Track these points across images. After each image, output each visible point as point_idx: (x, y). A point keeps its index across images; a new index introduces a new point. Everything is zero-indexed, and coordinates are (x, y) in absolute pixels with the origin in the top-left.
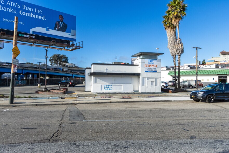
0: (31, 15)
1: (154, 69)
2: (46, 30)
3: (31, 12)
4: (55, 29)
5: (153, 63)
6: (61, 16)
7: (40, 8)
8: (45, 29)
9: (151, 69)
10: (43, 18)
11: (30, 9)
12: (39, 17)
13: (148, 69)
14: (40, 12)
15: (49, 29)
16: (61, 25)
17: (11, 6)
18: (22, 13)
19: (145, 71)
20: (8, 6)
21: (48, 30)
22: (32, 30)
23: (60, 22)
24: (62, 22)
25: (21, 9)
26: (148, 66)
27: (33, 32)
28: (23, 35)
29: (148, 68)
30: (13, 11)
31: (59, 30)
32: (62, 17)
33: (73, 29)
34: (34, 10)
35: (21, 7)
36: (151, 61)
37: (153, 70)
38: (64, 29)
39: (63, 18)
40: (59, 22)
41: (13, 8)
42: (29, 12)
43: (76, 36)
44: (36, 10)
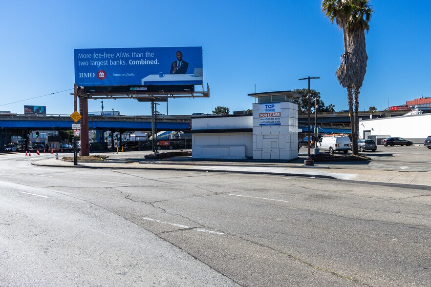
0: (142, 62)
1: (275, 120)
2: (160, 77)
3: (142, 58)
4: (171, 73)
5: (274, 110)
6: (179, 54)
7: (151, 50)
8: (159, 75)
9: (271, 120)
10: (156, 62)
11: (140, 55)
12: (151, 62)
13: (265, 120)
14: (152, 55)
15: (164, 75)
16: (179, 65)
17: (120, 58)
18: (131, 62)
19: (260, 125)
20: (118, 59)
21: (162, 76)
22: (143, 80)
23: (178, 62)
24: (180, 61)
25: (131, 58)
26: (266, 115)
27: (145, 82)
28: (134, 89)
29: (265, 118)
30: (122, 63)
31: (177, 72)
32: (181, 53)
33: (196, 67)
34: (145, 55)
35: (131, 55)
36: (270, 106)
37: (273, 122)
38: (183, 70)
39: (182, 55)
40: (176, 62)
41: (123, 59)
42: (139, 59)
43: (202, 76)
44: (147, 54)
